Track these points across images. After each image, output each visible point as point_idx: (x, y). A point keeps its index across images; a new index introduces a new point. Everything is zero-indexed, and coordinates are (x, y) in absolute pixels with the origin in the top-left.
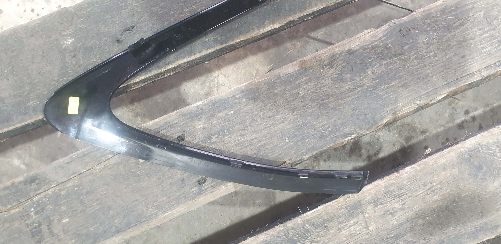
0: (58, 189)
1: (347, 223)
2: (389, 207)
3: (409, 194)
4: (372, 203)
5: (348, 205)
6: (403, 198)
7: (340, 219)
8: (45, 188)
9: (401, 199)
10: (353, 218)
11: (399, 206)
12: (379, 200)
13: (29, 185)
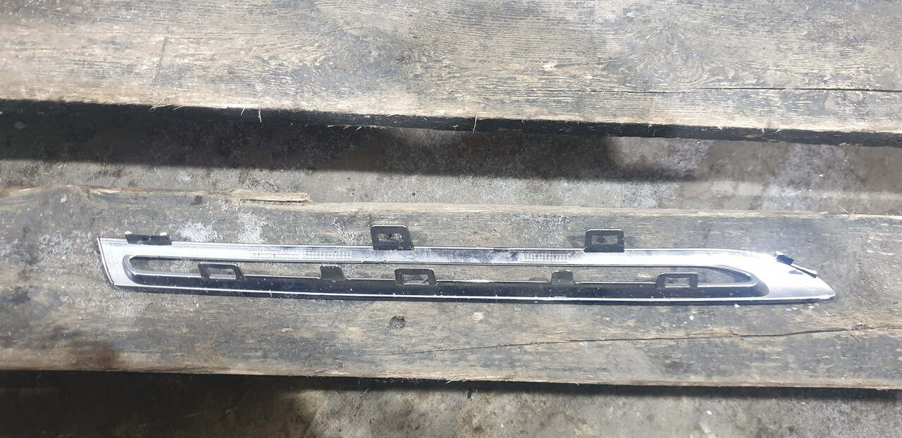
0: (638, 333)
1: (195, 62)
2: (111, 53)
3: (65, 57)
4: (135, 73)
5: (175, 88)
6: (79, 57)
7: (202, 73)
8: (660, 344)
9: (82, 57)
10: (179, 66)
11: (93, 48)
12: (121, 72)
13: (684, 361)
